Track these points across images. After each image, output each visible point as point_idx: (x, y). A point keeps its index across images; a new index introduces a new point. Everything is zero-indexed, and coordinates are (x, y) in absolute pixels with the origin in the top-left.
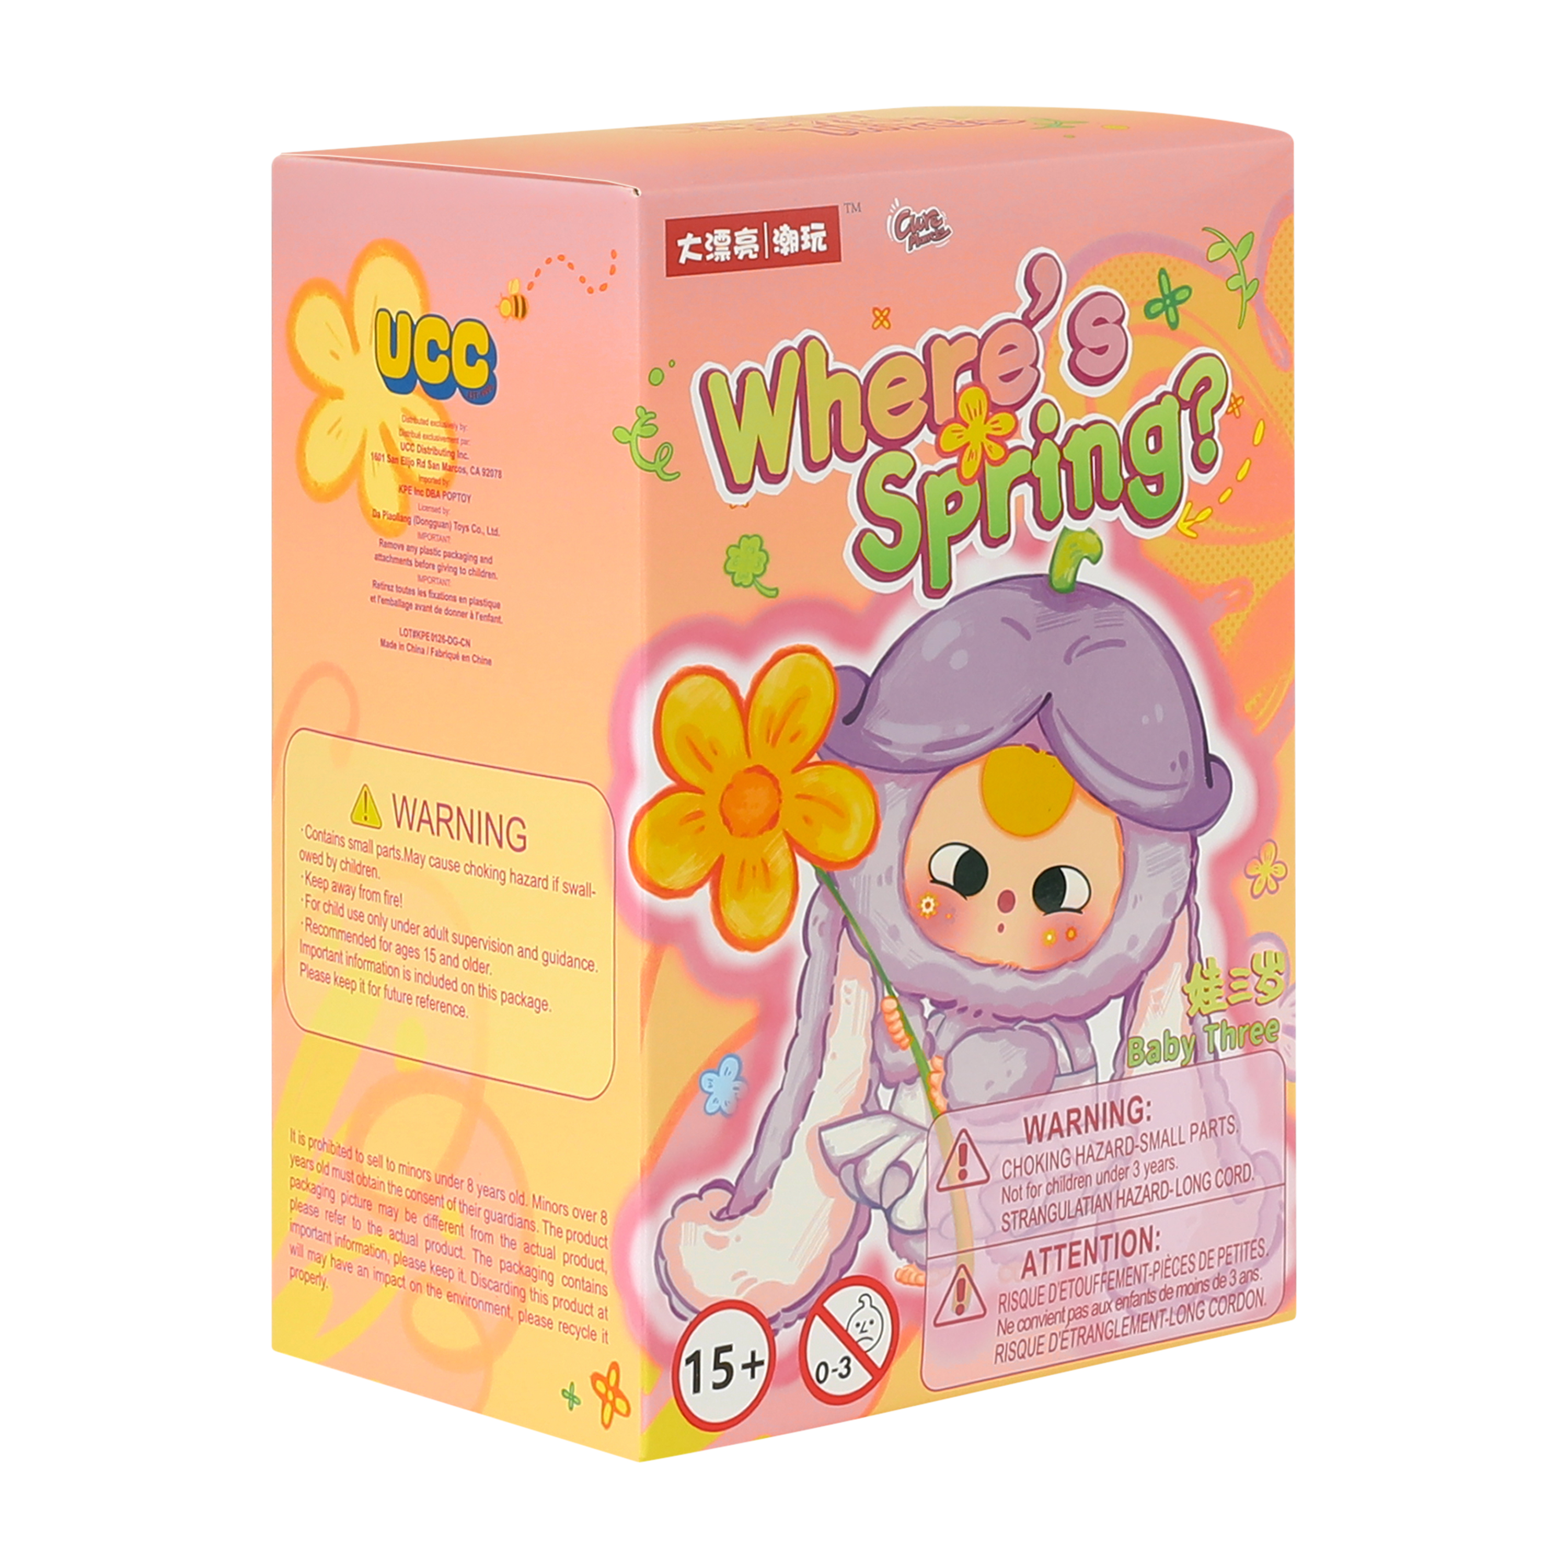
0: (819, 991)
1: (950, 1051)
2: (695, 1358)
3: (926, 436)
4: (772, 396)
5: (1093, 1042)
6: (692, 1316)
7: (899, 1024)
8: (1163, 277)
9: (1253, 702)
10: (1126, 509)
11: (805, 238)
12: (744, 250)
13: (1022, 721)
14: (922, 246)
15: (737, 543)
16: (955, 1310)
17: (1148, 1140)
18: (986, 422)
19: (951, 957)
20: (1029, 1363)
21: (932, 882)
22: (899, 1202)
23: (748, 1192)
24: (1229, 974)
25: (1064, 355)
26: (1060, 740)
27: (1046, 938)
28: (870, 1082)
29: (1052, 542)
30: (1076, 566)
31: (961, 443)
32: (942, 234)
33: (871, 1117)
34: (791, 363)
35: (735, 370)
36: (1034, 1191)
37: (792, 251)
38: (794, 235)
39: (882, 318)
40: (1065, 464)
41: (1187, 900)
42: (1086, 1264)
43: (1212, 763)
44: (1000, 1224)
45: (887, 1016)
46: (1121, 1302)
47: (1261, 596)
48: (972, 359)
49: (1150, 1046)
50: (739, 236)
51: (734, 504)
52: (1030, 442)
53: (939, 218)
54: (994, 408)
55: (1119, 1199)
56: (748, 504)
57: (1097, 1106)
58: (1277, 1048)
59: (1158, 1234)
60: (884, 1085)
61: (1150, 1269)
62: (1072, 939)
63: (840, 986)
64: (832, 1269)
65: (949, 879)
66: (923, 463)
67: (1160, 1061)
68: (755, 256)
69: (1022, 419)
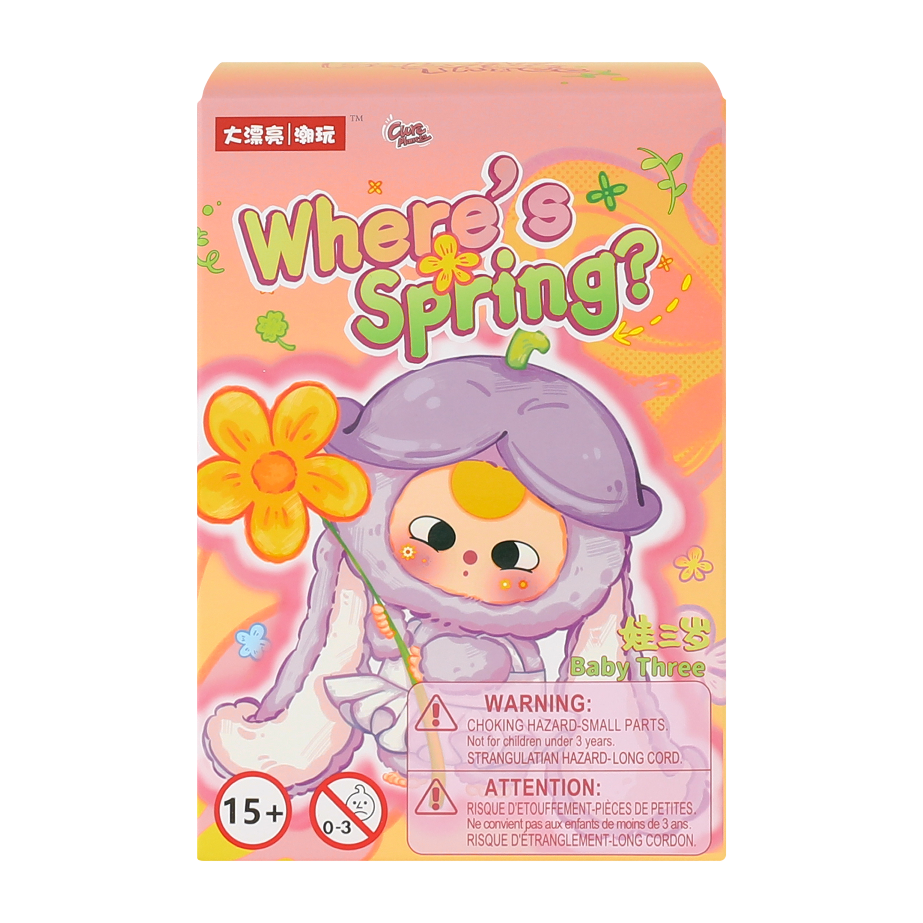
0: (323, 595)
1: (425, 645)
2: (231, 802)
3: (409, 262)
4: (291, 227)
5: (541, 655)
6: (229, 777)
7: (386, 622)
8: (603, 177)
9: (682, 455)
10: (569, 321)
11: (319, 134)
12: (273, 139)
13: (484, 446)
14: (408, 145)
15: (265, 315)
16: (431, 806)
17: (589, 724)
18: (456, 257)
19: (427, 586)
20: (493, 849)
21: (411, 538)
22: (385, 732)
23: (271, 708)
24: (659, 627)
25: (520, 220)
26: (515, 463)
27: (503, 585)
28: (363, 656)
29: (508, 337)
30: (528, 354)
31: (436, 269)
32: (424, 139)
33: (363, 677)
34: (305, 211)
35: (265, 211)
36: (494, 742)
37: (309, 142)
38: (310, 132)
39: (375, 187)
40: (518, 289)
41: (621, 576)
42: (538, 794)
43: (643, 490)
44: (466, 759)
45: (376, 616)
46: (570, 824)
47: (688, 388)
48: (445, 217)
49: (590, 664)
50: (269, 130)
51: (263, 291)
52: (492, 273)
53: (423, 129)
54: (462, 249)
55: (564, 758)
56: (273, 293)
57: (545, 696)
58: (704, 681)
59: (598, 785)
60: (374, 658)
61: (593, 806)
62: (524, 588)
63: (340, 593)
64: (333, 765)
65: (426, 538)
66: (406, 279)
67: (599, 674)
68: (281, 143)
69: (485, 258)
